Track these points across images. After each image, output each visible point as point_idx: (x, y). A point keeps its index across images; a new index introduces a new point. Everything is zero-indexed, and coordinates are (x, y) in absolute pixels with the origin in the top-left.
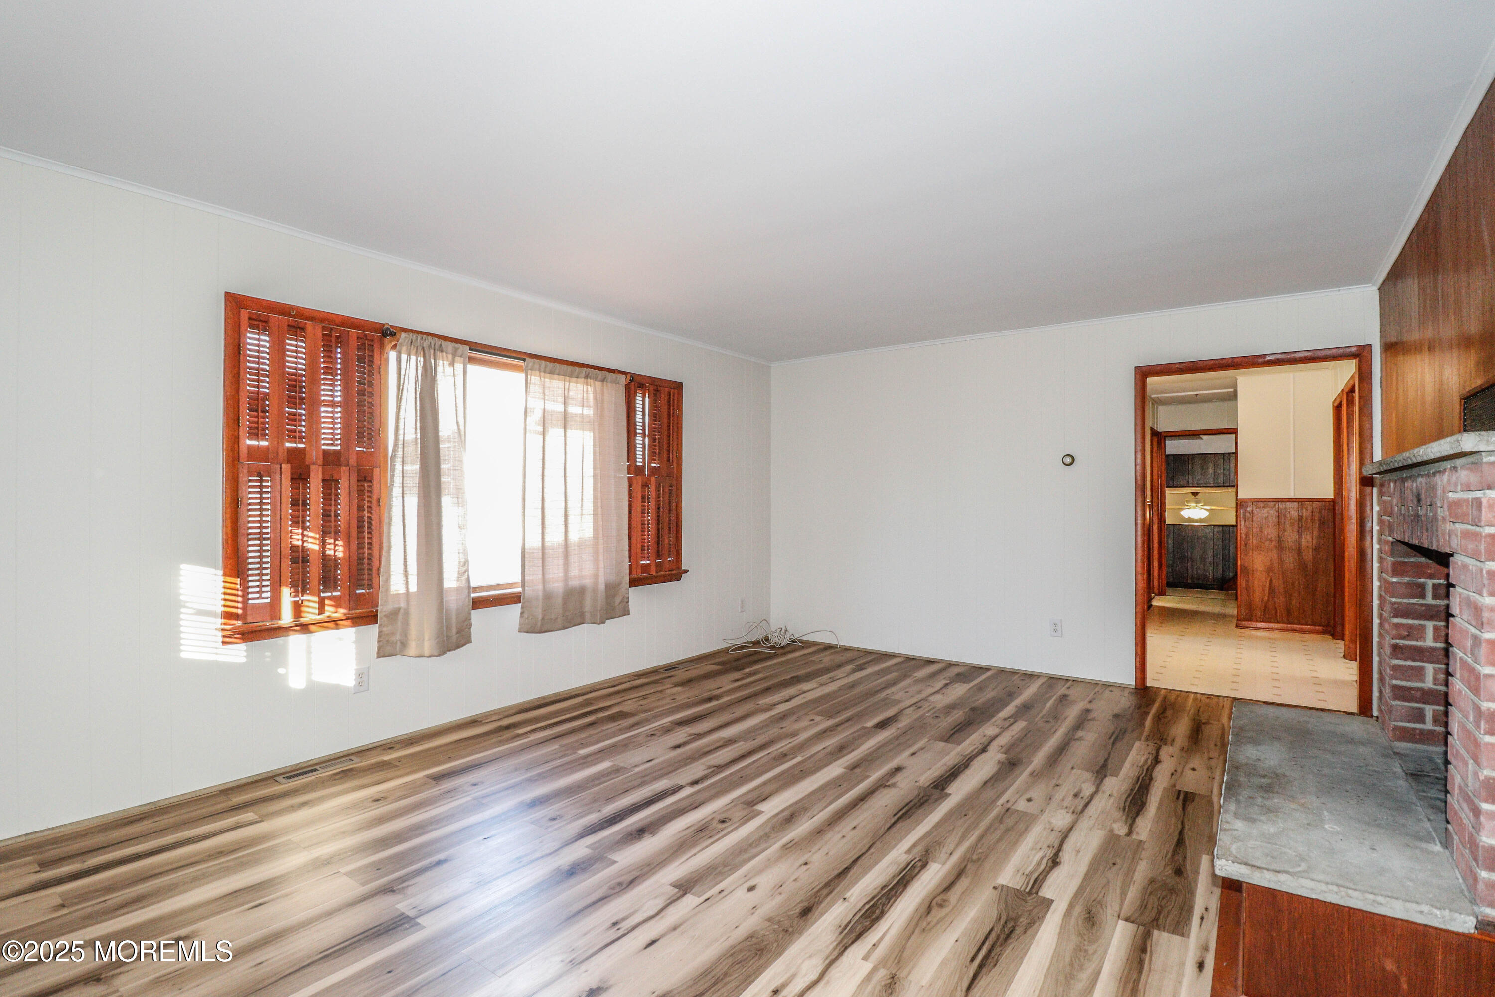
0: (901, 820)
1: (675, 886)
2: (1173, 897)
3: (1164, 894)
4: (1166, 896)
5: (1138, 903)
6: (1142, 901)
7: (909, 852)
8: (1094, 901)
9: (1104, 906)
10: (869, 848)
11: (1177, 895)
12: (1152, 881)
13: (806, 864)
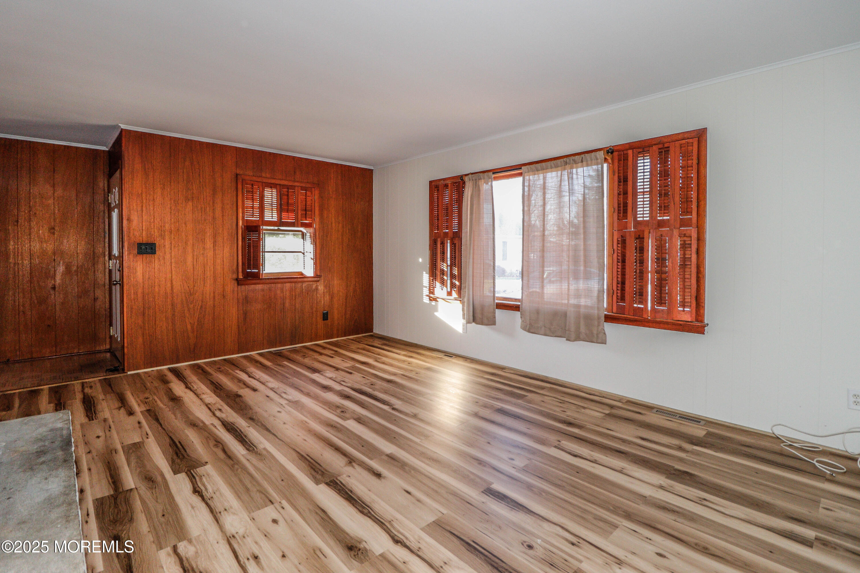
2: (112, 518)
3: (119, 517)
4: (117, 515)
5: (131, 502)
6: (129, 503)
8: (155, 488)
9: (148, 488)
11: (110, 520)
12: (131, 520)
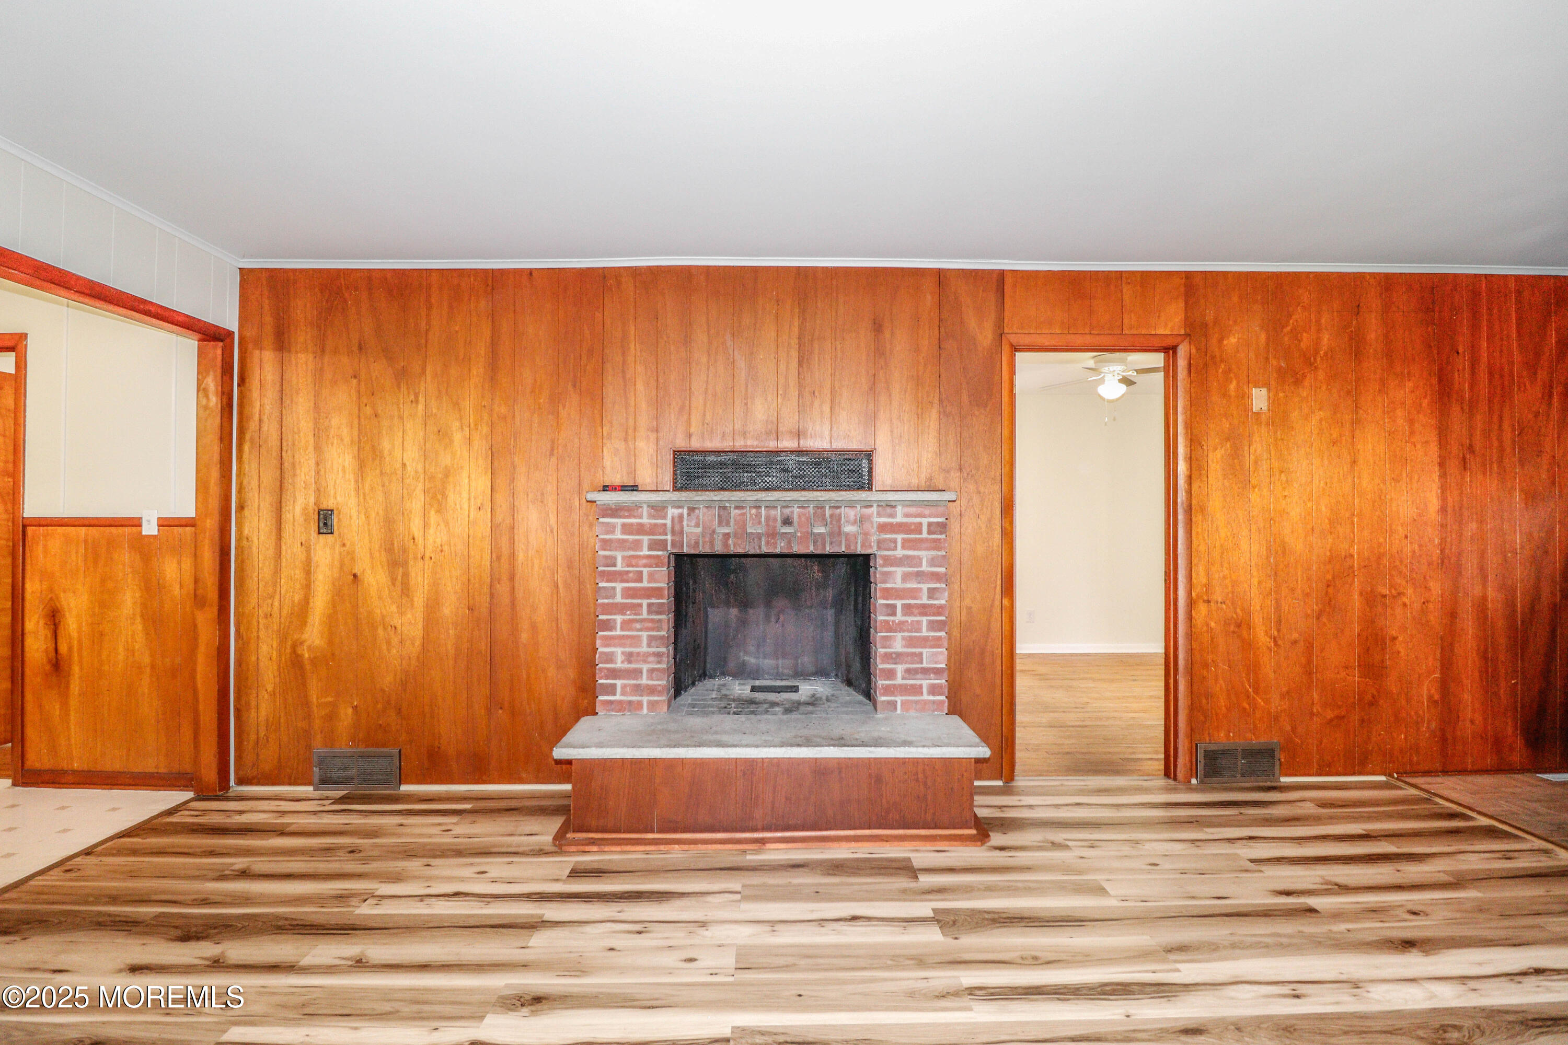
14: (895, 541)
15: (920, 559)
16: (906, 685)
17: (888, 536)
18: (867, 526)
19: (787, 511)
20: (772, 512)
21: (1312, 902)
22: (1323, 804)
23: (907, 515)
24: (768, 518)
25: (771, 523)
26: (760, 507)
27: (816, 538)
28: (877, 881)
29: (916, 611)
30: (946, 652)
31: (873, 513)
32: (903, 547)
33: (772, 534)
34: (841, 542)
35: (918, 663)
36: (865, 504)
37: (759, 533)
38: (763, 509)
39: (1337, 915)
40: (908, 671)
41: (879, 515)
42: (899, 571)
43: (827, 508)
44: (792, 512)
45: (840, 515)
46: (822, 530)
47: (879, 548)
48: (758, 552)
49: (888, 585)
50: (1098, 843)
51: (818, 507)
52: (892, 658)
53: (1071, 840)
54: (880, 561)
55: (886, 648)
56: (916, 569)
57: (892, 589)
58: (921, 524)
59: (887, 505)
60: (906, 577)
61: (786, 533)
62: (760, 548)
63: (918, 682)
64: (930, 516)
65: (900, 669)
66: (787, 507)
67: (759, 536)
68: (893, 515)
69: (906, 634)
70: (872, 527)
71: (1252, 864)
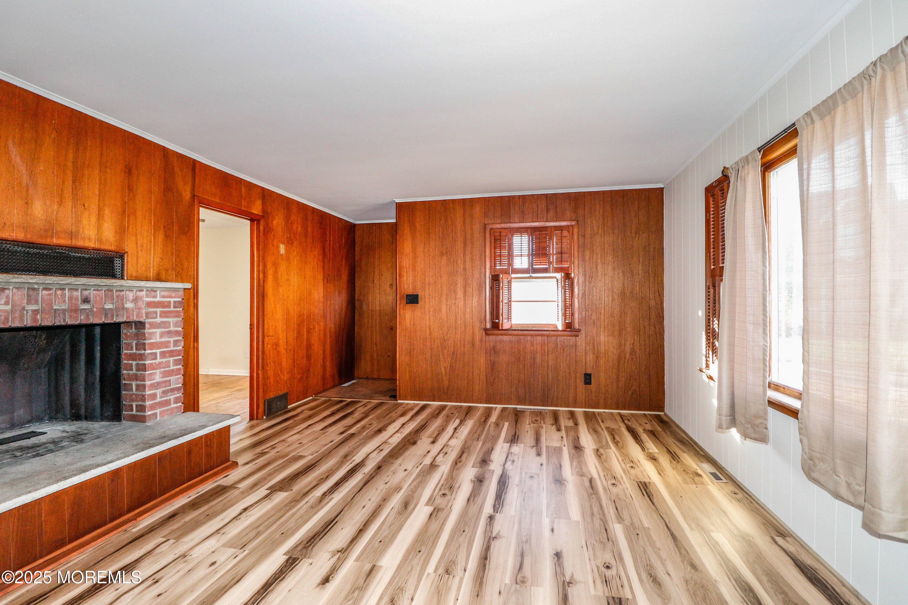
0: (332, 519)
1: (436, 465)
7: (332, 499)
10: (354, 497)
13: (386, 483)
14: (156, 313)
15: (169, 323)
16: (163, 401)
17: (152, 310)
18: (140, 303)
19: (86, 293)
20: (75, 293)
21: (352, 431)
22: (311, 409)
23: (163, 297)
24: (71, 298)
25: (73, 302)
26: (64, 289)
27: (106, 312)
28: (226, 496)
29: (167, 355)
30: (182, 377)
31: (144, 295)
32: (161, 317)
33: (76, 310)
34: (124, 314)
35: (169, 386)
36: (140, 289)
37: (64, 309)
38: (67, 290)
39: (359, 432)
40: (164, 392)
41: (147, 296)
42: (158, 331)
43: (115, 291)
44: (90, 293)
45: (123, 296)
46: (111, 306)
47: (147, 317)
48: (63, 324)
49: (152, 341)
50: (274, 446)
51: (108, 290)
52: (155, 386)
53: (265, 449)
54: (147, 326)
55: (151, 380)
56: (167, 330)
57: (154, 343)
58: (170, 302)
59: (152, 290)
60: (162, 335)
61: (85, 309)
62: (64, 320)
63: (168, 398)
64: (175, 298)
65: (159, 392)
66: (86, 290)
67: (64, 311)
68: (155, 297)
69: (162, 370)
70: (143, 304)
71: (322, 431)
